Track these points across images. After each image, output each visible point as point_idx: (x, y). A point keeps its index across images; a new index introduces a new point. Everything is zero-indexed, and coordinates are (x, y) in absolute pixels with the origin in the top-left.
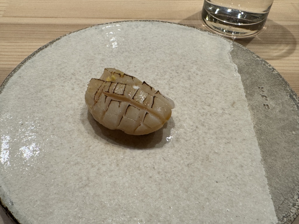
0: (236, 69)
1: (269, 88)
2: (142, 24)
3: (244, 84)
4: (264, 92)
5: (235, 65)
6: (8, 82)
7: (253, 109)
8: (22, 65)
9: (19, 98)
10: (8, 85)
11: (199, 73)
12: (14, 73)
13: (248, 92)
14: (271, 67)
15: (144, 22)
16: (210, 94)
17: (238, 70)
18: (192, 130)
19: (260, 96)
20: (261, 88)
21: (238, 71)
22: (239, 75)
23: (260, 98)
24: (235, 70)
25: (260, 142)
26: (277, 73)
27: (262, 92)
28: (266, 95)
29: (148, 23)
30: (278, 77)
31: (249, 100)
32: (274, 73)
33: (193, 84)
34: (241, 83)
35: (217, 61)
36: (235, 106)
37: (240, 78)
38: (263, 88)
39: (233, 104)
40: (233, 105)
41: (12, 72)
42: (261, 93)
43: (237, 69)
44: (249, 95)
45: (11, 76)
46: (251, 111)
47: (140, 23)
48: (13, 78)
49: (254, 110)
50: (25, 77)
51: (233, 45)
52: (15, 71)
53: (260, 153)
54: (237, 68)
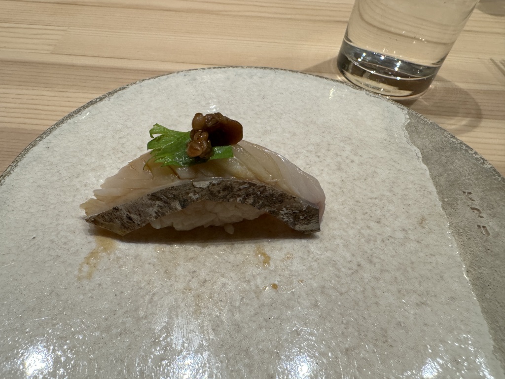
0: (418, 155)
1: (481, 194)
2: (260, 72)
3: (437, 185)
4: (474, 201)
5: (415, 148)
6: (27, 155)
7: (459, 234)
8: (56, 127)
9: (39, 186)
10: (25, 160)
11: (356, 159)
12: (40, 140)
13: (446, 200)
14: (479, 157)
15: (262, 70)
16: (377, 200)
17: (423, 158)
18: (350, 272)
19: (469, 208)
20: (466, 193)
21: (423, 160)
22: (425, 167)
23: (469, 214)
24: (417, 157)
25: (484, 305)
26: (491, 168)
27: (470, 201)
28: (478, 207)
29: (268, 71)
30: (494, 175)
31: (449, 215)
32: (486, 166)
33: (346, 178)
34: (431, 181)
35: (385, 140)
36: (426, 227)
37: (428, 172)
38: (470, 193)
39: (422, 221)
40: (421, 223)
41: (38, 139)
42: (469, 203)
43: (421, 157)
44: (449, 205)
45: (34, 146)
46: (457, 238)
47: (255, 71)
48: (35, 149)
49: (462, 235)
50: (56, 149)
51: (409, 114)
52: (42, 136)
53: (489, 332)
54: (420, 154)
